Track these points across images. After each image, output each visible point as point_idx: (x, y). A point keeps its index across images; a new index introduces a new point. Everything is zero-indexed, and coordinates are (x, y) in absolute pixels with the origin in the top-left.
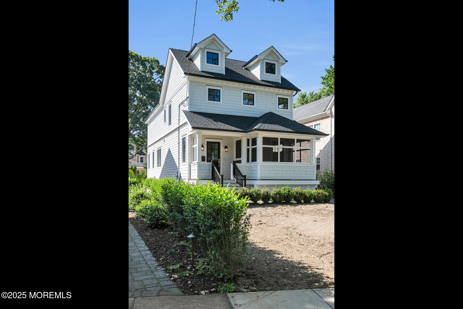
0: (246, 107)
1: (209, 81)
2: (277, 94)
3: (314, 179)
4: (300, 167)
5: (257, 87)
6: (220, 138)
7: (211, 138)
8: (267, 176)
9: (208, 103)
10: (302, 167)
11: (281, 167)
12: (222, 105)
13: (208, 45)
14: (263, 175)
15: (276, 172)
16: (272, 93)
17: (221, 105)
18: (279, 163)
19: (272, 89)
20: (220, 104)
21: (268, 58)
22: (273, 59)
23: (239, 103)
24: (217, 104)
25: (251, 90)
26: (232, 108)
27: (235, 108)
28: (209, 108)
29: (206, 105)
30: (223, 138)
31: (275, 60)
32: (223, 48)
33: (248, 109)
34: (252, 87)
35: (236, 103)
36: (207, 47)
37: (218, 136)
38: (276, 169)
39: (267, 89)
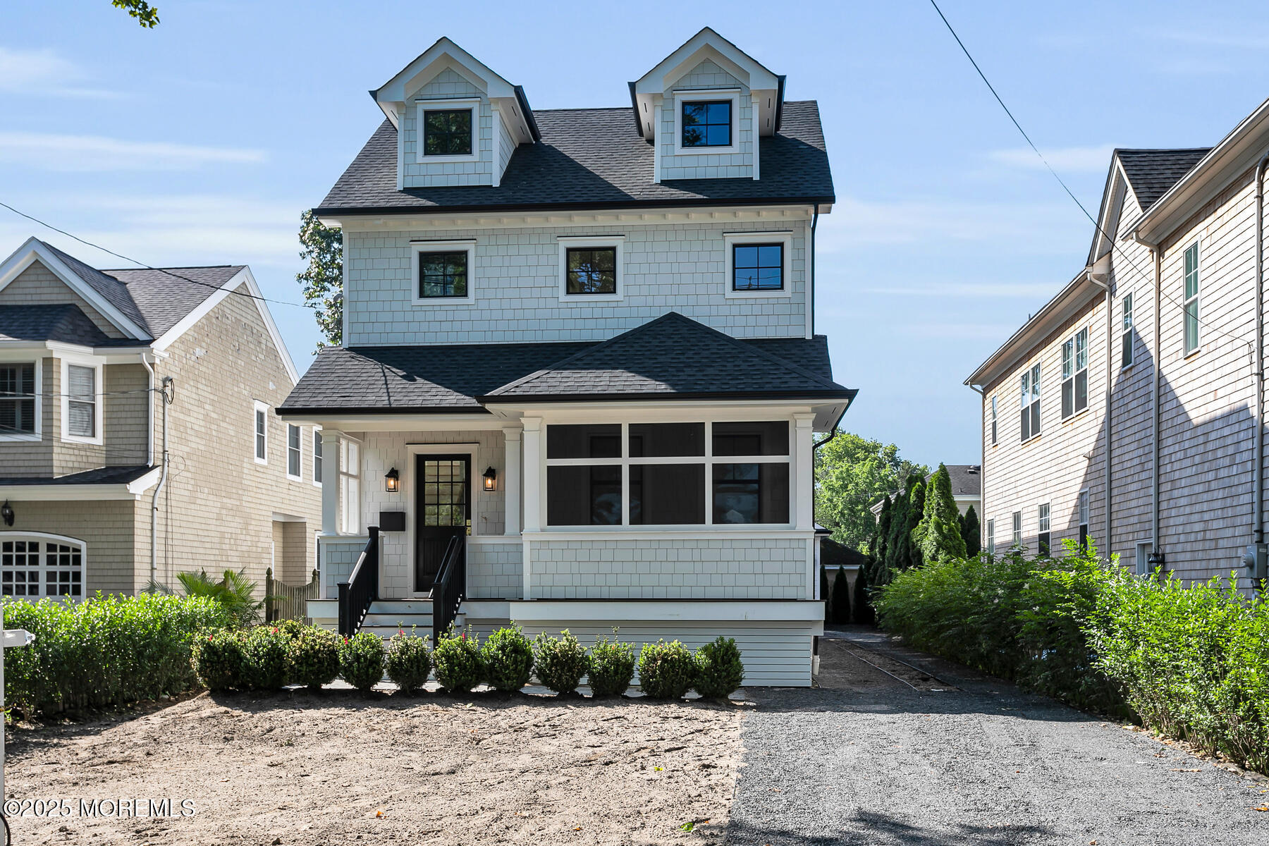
0: (579, 305)
1: (419, 224)
2: (728, 228)
3: (800, 597)
4: (728, 544)
5: (626, 218)
6: (465, 441)
7: (432, 440)
8: (563, 583)
9: (419, 308)
10: (735, 544)
11: (633, 545)
12: (475, 307)
13: (430, 83)
14: (547, 580)
15: (605, 568)
16: (700, 227)
17: (470, 308)
18: (626, 532)
19: (698, 216)
20: (466, 308)
21: (694, 84)
22: (720, 81)
23: (547, 292)
24: (454, 308)
25: (601, 231)
26: (519, 314)
27: (529, 314)
28: (424, 327)
29: (409, 317)
30: (478, 439)
31: (731, 83)
32: (485, 84)
33: (587, 313)
34: (604, 219)
35: (536, 293)
36: (427, 93)
37: (459, 433)
38: (607, 555)
39: (673, 216)
